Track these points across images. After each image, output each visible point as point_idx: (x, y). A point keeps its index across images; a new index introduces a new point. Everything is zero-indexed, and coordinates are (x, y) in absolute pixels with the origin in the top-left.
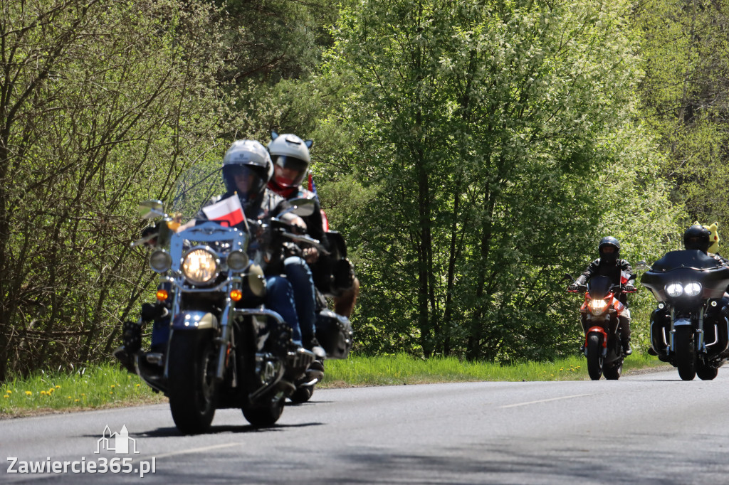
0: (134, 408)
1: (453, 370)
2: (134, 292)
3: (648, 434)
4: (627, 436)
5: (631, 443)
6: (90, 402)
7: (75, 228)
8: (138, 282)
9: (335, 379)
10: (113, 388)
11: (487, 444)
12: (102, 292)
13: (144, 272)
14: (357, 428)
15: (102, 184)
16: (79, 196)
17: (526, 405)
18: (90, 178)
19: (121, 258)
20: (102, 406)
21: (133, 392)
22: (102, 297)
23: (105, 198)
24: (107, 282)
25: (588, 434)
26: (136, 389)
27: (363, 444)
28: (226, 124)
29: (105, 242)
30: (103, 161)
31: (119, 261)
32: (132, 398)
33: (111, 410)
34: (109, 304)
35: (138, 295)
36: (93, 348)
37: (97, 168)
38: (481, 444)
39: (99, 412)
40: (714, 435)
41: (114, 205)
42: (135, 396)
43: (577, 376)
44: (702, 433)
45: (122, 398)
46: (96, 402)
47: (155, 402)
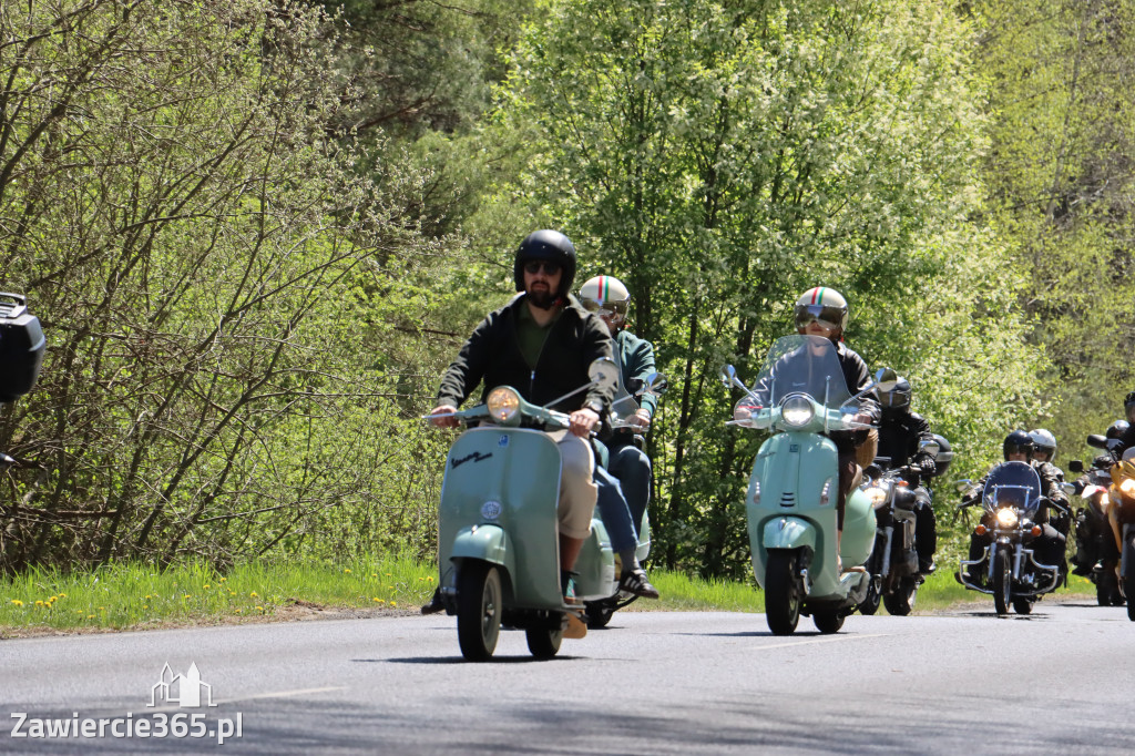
0: (179, 632)
1: (679, 592)
2: (186, 454)
3: (977, 696)
4: (945, 698)
5: (950, 709)
6: (112, 619)
7: (100, 351)
8: (194, 438)
10: (148, 599)
11: (726, 702)
12: (138, 452)
13: (203, 422)
15: (145, 284)
16: (107, 300)
18: (126, 272)
19: (168, 399)
20: (131, 626)
21: (178, 607)
22: (137, 460)
23: (148, 305)
24: (147, 436)
25: (884, 692)
26: (183, 602)
28: (339, 198)
29: (145, 374)
30: (146, 249)
31: (166, 404)
32: (177, 616)
33: (145, 633)
34: (147, 470)
35: (193, 458)
36: (120, 538)
37: (136, 260)
38: (718, 702)
39: (126, 635)
41: (162, 316)
42: (182, 613)
45: (162, 615)
46: (122, 620)
47: (213, 623)
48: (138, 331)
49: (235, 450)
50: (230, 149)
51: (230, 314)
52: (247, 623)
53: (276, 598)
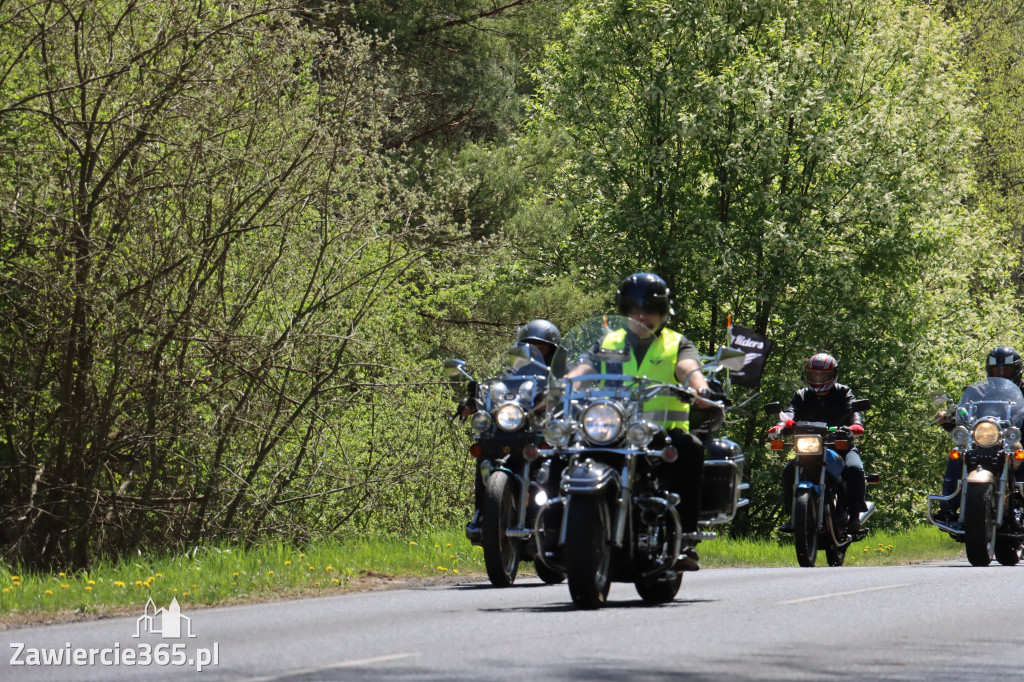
0: (265, 605)
1: (713, 551)
2: (263, 443)
3: (990, 641)
4: (960, 643)
5: (966, 654)
6: (204, 596)
7: (183, 353)
8: (271, 428)
10: (236, 577)
11: (761, 655)
12: (221, 442)
13: (278, 414)
15: (220, 291)
16: (188, 307)
17: (815, 600)
18: (202, 283)
19: (246, 393)
20: (221, 602)
21: (263, 582)
22: (221, 449)
23: (224, 310)
24: (228, 427)
25: (904, 640)
26: (268, 577)
28: (393, 206)
29: (224, 372)
30: (221, 261)
31: (244, 398)
32: (262, 591)
33: (234, 608)
34: (229, 458)
35: (271, 446)
36: (208, 521)
37: (213, 270)
38: (754, 655)
39: (217, 610)
41: (236, 320)
42: (267, 587)
43: (888, 559)
45: (249, 591)
46: (213, 596)
47: (295, 596)
48: (217, 334)
49: (307, 438)
50: (294, 166)
51: (300, 315)
52: (325, 595)
53: (350, 570)
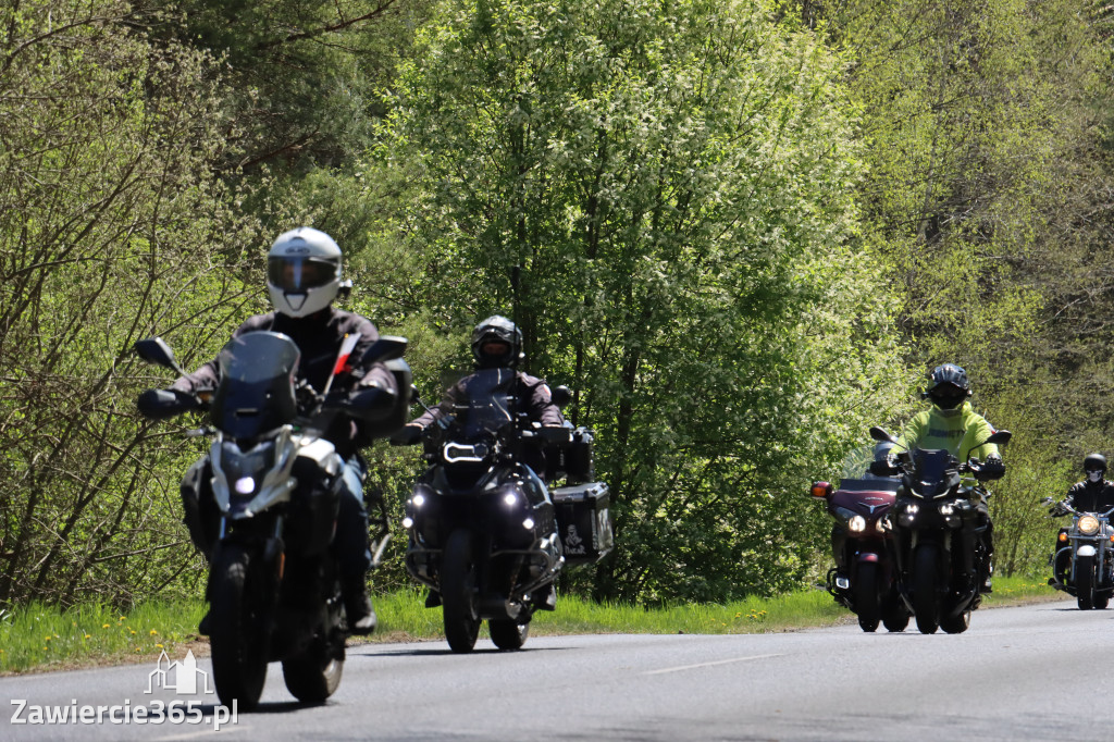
0: (81, 673)
1: (573, 616)
2: (82, 494)
3: (868, 716)
4: (836, 718)
5: (843, 730)
6: (12, 662)
8: (90, 477)
9: (392, 629)
10: (49, 641)
11: (623, 730)
12: (34, 494)
13: (98, 462)
14: (426, 705)
15: (36, 325)
17: (683, 671)
18: (17, 315)
19: (63, 440)
20: (31, 669)
21: (78, 648)
22: (33, 501)
23: (39, 347)
24: (41, 478)
25: (777, 714)
26: (84, 642)
27: (434, 729)
28: (228, 237)
29: (39, 416)
30: (36, 293)
31: (60, 446)
32: (77, 657)
33: (45, 676)
34: (43, 510)
35: (90, 498)
36: (18, 580)
37: (26, 303)
38: (615, 730)
39: (27, 678)
40: (968, 718)
41: (54, 357)
42: (82, 653)
43: (761, 626)
44: (949, 714)
45: (62, 656)
46: (22, 662)
47: (114, 663)
49: (131, 488)
51: (123, 355)
52: (147, 662)
53: (176, 635)
